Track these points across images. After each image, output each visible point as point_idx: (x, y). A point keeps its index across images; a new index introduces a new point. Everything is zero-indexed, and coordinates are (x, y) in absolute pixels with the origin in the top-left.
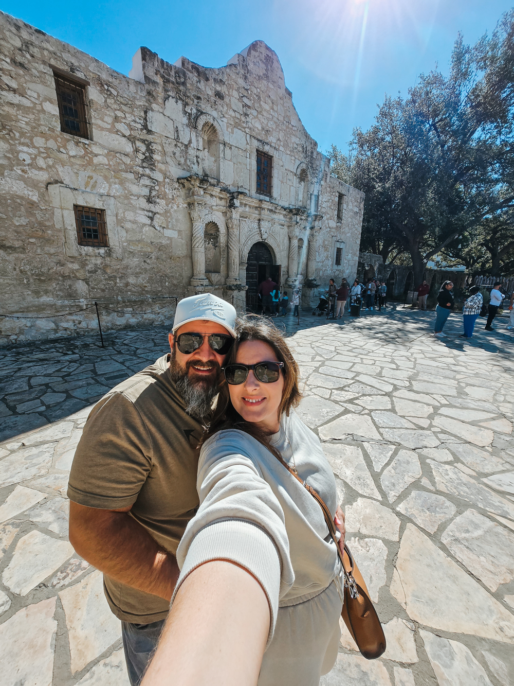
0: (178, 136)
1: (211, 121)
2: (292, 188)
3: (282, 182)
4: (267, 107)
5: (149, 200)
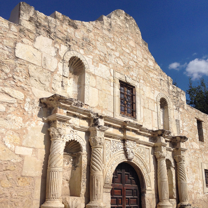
0: (45, 65)
1: (79, 56)
2: (153, 112)
3: (144, 108)
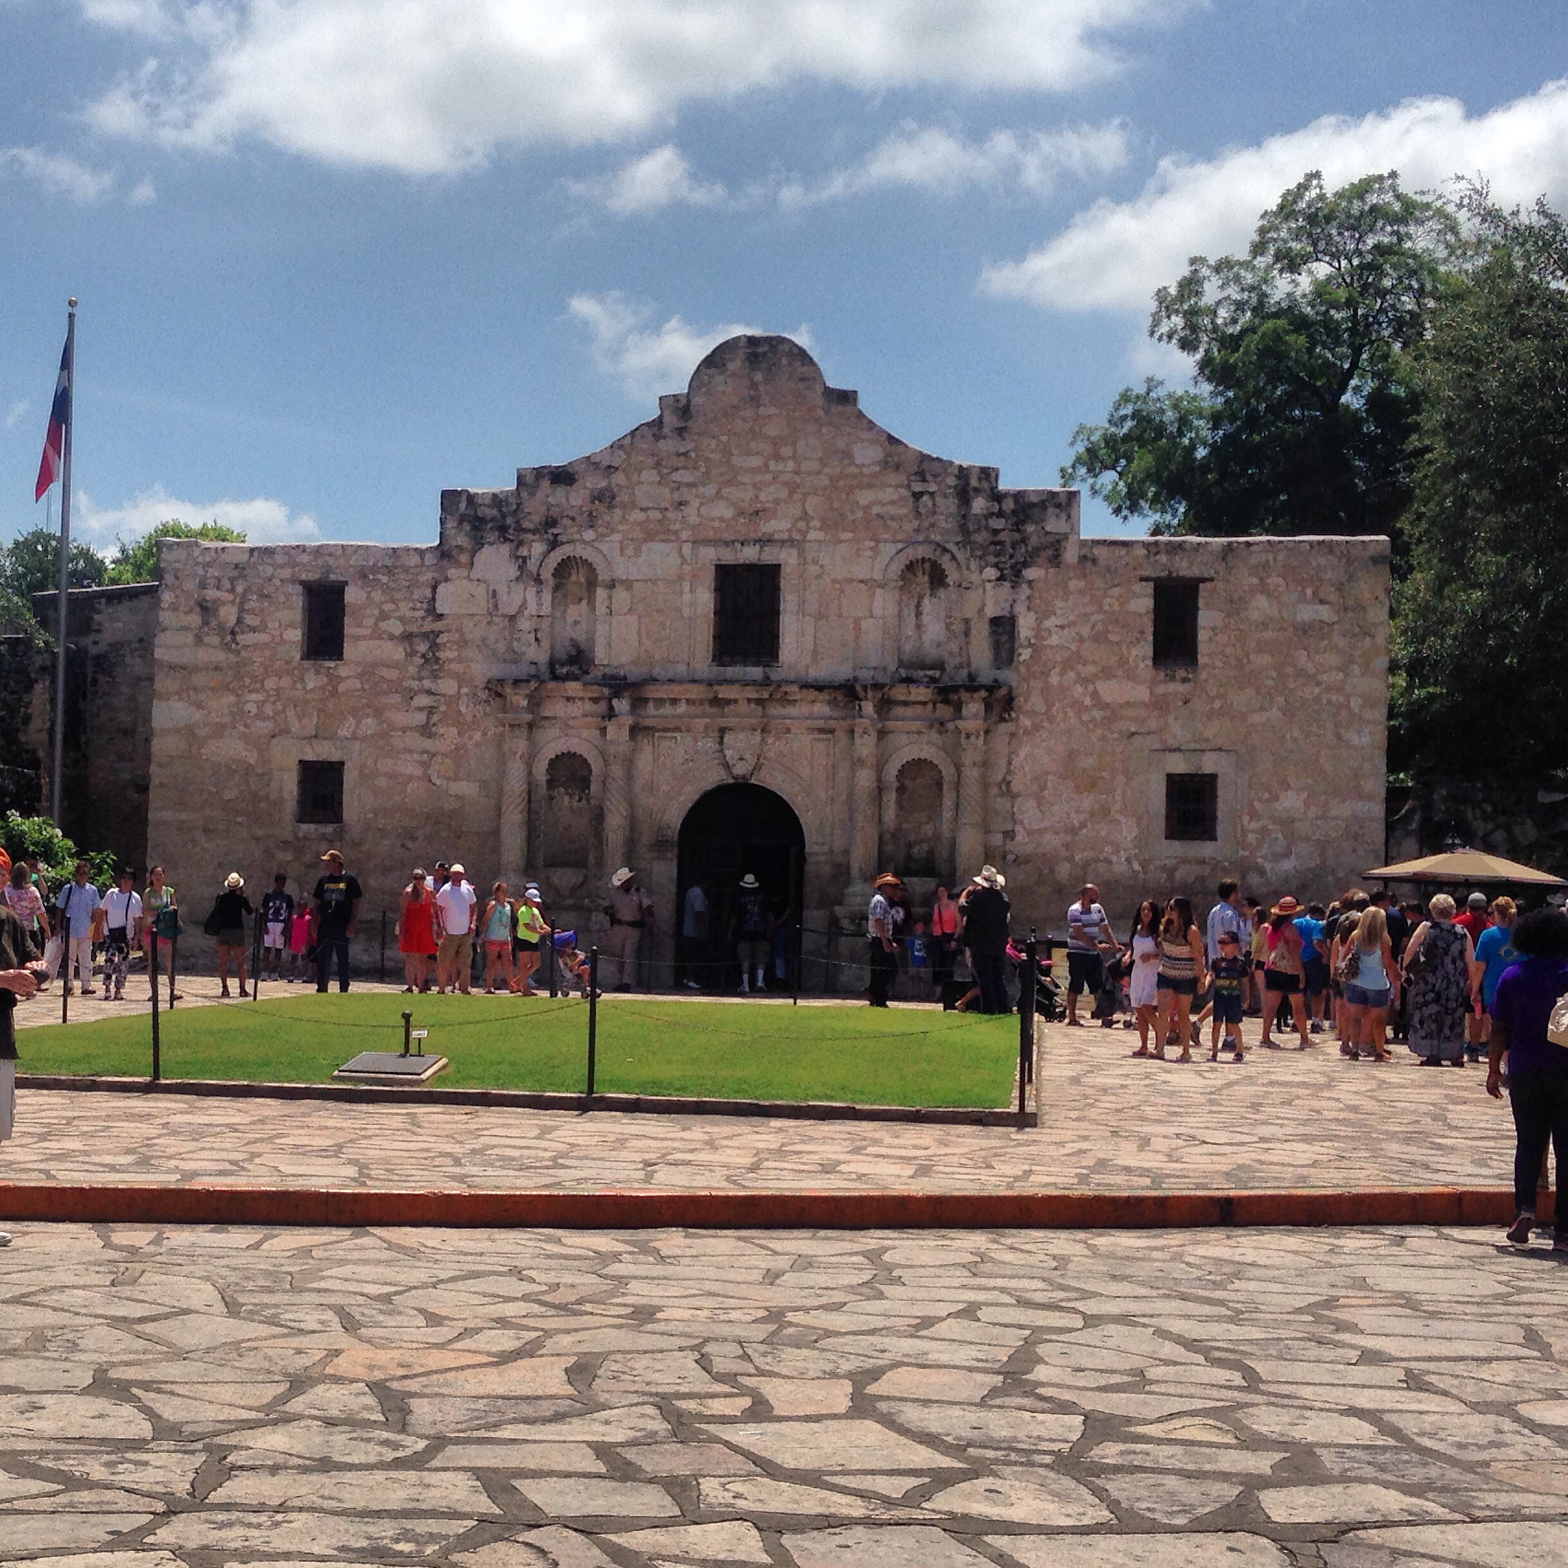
0: (496, 606)
1: (578, 552)
2: (864, 622)
5: (426, 730)
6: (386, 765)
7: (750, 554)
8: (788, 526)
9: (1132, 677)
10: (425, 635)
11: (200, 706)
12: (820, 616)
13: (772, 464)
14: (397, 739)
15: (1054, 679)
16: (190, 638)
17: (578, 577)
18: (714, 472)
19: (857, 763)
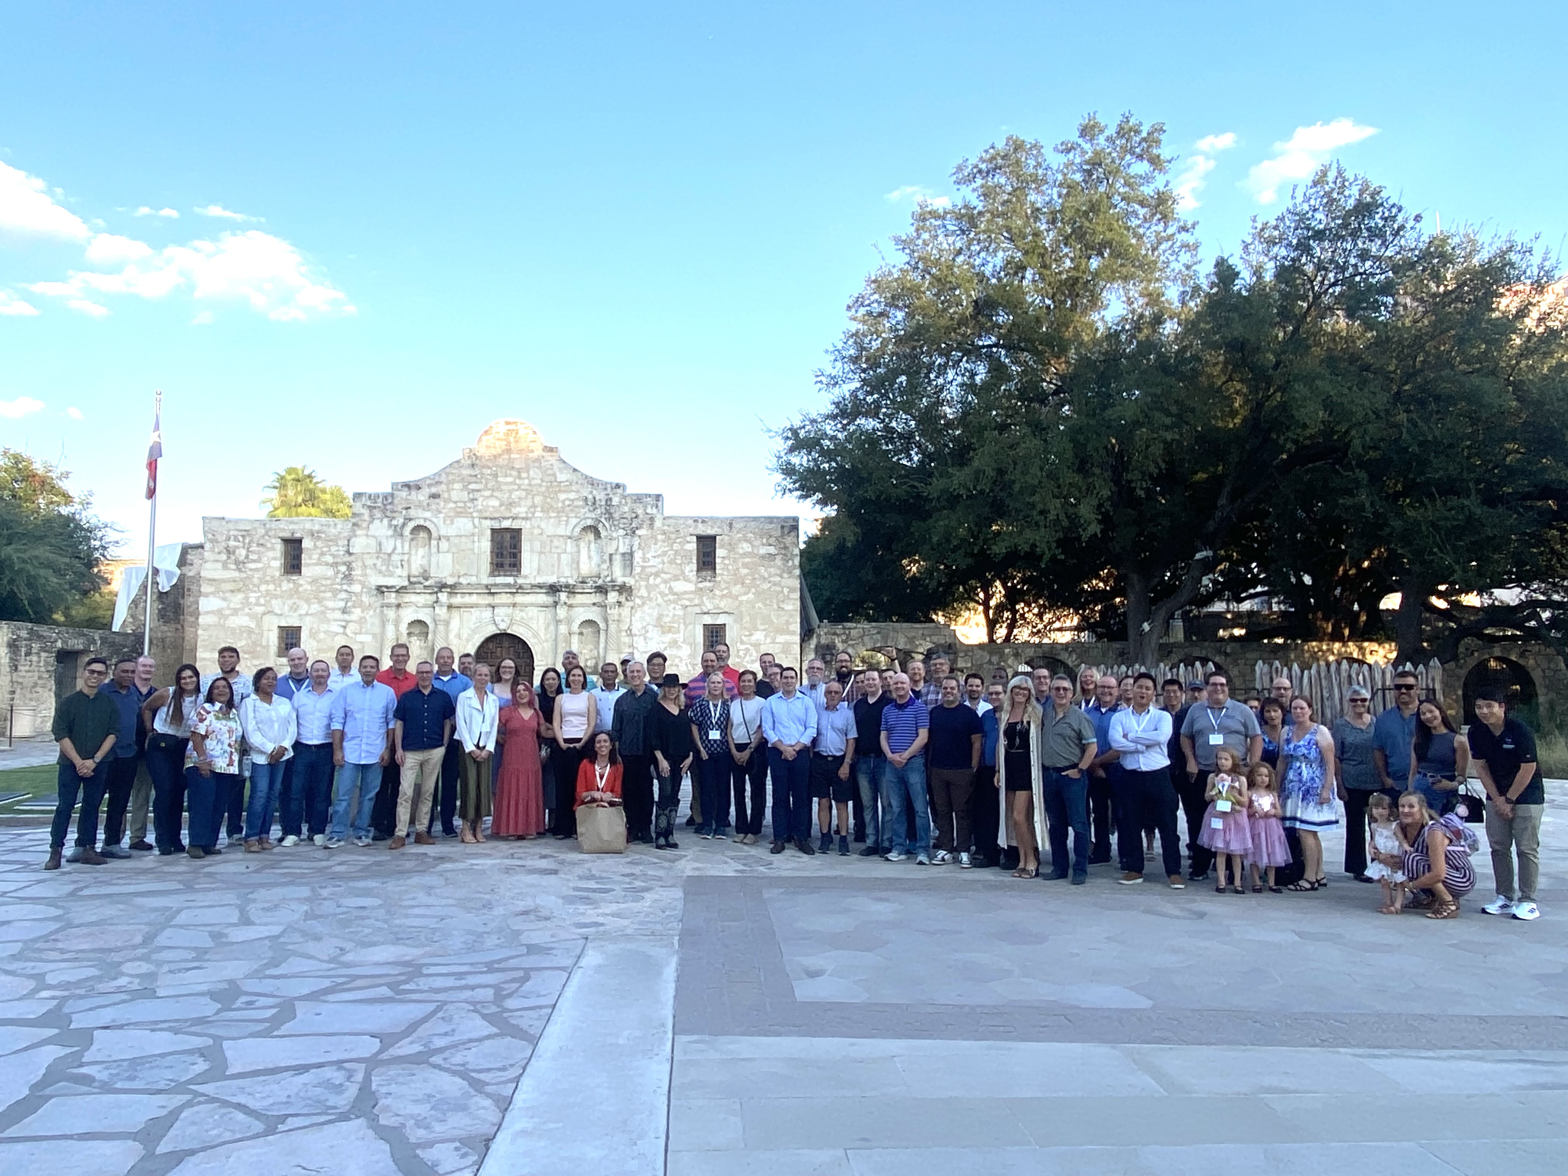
0: (381, 549)
1: (422, 523)
2: (562, 555)
4: (510, 479)
5: (344, 611)
6: (323, 627)
7: (506, 524)
8: (525, 509)
9: (688, 580)
10: (344, 563)
11: (225, 599)
12: (541, 553)
13: (518, 481)
14: (330, 615)
15: (651, 581)
16: (220, 565)
17: (423, 535)
18: (490, 485)
19: (558, 622)
